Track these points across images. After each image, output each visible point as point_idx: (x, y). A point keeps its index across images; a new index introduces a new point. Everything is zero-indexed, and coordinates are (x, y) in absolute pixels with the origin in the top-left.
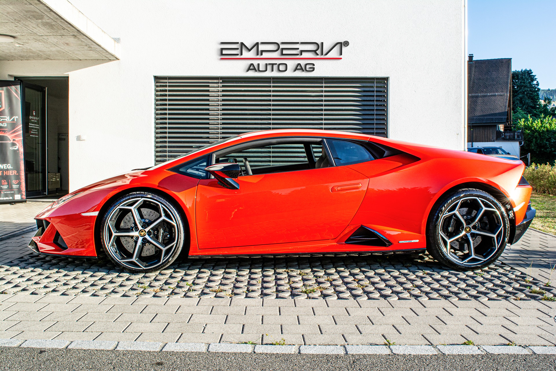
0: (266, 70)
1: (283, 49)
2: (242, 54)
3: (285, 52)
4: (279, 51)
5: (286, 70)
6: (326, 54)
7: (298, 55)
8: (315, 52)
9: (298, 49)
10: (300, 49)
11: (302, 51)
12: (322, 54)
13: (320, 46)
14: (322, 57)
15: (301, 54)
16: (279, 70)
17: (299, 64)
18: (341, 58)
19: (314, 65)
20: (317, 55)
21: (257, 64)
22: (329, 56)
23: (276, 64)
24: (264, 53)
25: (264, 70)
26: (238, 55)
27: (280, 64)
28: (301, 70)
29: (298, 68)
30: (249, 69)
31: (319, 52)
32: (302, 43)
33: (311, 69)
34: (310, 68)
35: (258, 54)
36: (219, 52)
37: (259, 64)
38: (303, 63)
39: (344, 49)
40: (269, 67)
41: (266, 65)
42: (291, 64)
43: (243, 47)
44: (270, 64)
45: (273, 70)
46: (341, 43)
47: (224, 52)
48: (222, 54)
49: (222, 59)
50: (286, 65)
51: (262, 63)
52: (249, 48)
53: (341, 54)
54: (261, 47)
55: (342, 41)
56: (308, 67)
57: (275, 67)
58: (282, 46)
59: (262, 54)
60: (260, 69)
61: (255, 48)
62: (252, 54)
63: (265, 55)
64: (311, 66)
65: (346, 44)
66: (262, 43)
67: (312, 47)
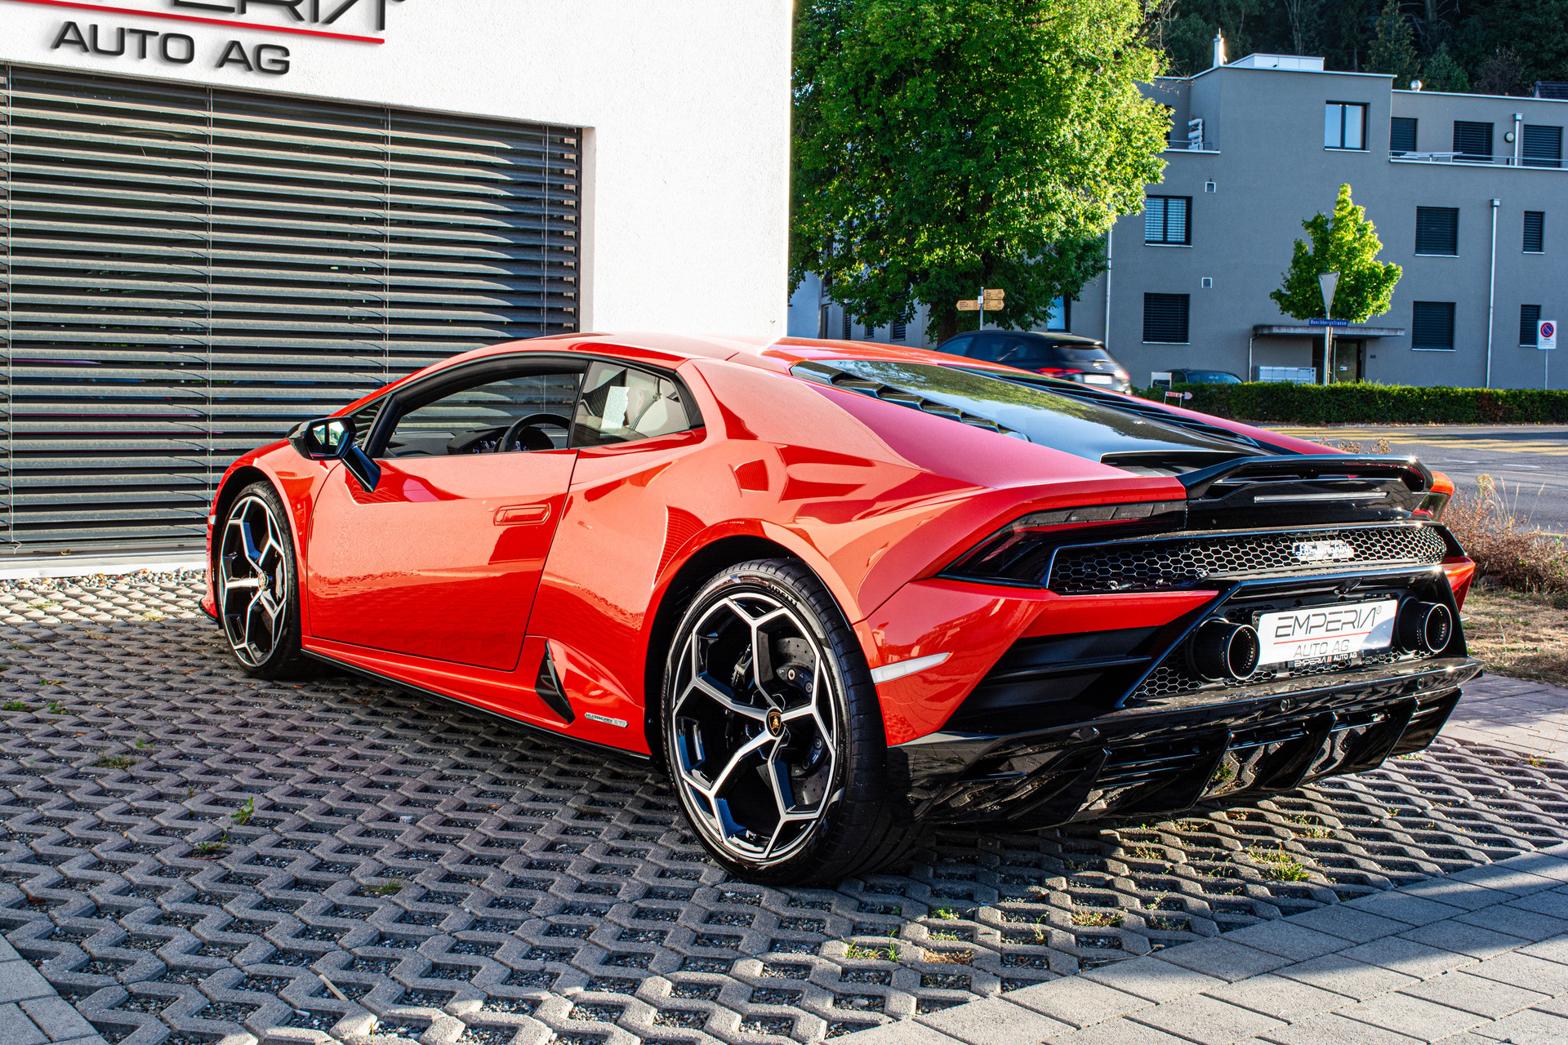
0: (120, 52)
5: (189, 59)
6: (331, 20)
7: (230, 10)
8: (291, 7)
12: (315, 18)
14: (316, 27)
15: (243, 11)
16: (166, 57)
17: (235, 44)
18: (381, 41)
19: (286, 52)
20: (299, 18)
21: (87, 27)
22: (339, 26)
23: (156, 34)
25: (113, 48)
27: (167, 36)
28: (241, 66)
29: (231, 56)
30: (60, 41)
31: (303, 9)
33: (278, 67)
34: (274, 61)
37: (95, 28)
38: (249, 40)
39: (391, 8)
40: (131, 42)
41: (122, 32)
42: (209, 40)
44: (132, 31)
45: (143, 54)
50: (190, 40)
51: (108, 26)
53: (381, 26)
56: (266, 56)
57: (152, 44)
60: (100, 46)
64: (278, 56)
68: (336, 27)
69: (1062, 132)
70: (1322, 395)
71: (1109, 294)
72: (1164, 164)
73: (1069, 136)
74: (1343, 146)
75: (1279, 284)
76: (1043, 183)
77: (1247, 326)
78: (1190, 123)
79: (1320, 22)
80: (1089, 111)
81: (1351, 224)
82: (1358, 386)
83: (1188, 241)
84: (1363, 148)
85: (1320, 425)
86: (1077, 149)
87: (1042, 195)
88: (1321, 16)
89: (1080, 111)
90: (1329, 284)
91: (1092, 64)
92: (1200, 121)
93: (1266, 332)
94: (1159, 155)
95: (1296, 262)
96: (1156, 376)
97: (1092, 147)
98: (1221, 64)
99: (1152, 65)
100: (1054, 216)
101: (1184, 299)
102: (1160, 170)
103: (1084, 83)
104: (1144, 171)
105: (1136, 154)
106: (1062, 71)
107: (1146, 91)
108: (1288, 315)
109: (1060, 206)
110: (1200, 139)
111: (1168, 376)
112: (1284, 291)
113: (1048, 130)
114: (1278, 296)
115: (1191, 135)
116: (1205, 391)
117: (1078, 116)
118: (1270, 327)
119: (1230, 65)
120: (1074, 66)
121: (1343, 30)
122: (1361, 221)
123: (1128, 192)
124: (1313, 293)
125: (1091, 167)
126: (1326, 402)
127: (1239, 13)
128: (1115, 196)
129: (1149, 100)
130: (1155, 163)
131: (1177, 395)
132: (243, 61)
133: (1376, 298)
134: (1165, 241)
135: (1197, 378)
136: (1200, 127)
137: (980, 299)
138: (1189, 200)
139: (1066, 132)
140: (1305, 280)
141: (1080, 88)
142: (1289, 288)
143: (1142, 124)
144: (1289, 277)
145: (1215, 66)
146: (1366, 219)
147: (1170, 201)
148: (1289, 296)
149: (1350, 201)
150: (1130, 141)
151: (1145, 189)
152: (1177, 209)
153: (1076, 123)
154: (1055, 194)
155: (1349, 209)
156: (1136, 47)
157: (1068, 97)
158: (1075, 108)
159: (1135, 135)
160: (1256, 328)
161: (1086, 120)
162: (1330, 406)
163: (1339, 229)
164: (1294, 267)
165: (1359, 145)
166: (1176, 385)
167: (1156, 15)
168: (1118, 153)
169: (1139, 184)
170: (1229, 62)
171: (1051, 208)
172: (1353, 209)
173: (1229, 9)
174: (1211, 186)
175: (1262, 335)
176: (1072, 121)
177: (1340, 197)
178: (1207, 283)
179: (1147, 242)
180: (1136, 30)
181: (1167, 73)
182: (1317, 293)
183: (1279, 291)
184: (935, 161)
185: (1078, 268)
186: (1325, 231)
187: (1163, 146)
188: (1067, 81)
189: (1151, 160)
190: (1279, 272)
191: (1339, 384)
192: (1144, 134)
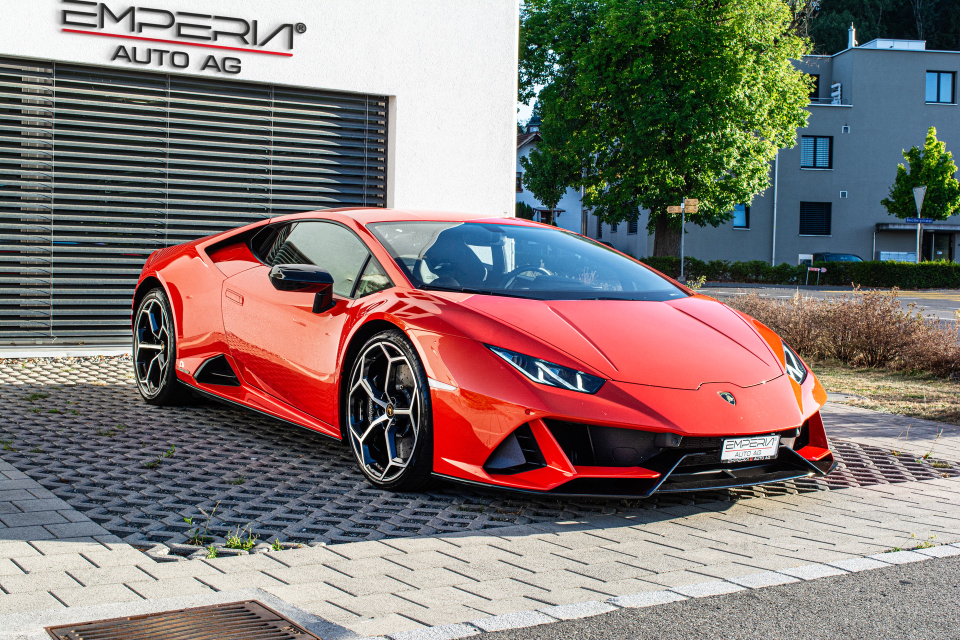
0: (149, 62)
1: (180, 25)
2: (102, 26)
3: (184, 31)
4: (174, 28)
5: (186, 66)
6: (263, 44)
7: (208, 39)
8: (241, 36)
9: (209, 28)
10: (214, 29)
11: (216, 33)
12: (255, 43)
13: (251, 27)
14: (256, 48)
15: (216, 39)
16: (173, 64)
17: (211, 57)
18: (291, 55)
19: (239, 61)
20: (246, 43)
21: (131, 48)
23: (168, 52)
24: (144, 29)
25: (145, 60)
26: (95, 26)
27: (174, 53)
28: (215, 69)
29: (209, 64)
30: (116, 56)
31: (248, 37)
32: (218, 18)
33: (235, 70)
34: (233, 66)
35: (133, 30)
36: (60, 17)
37: (135, 49)
38: (219, 55)
39: (296, 37)
40: (155, 57)
41: (149, 51)
42: (197, 55)
43: (106, 13)
44: (155, 50)
45: (161, 64)
46: (291, 26)
47: (69, 18)
48: (65, 22)
49: (65, 30)
50: (187, 55)
51: (142, 48)
52: (117, 16)
53: (291, 47)
54: (140, 17)
55: (294, 22)
56: (228, 63)
57: (166, 58)
58: (179, 19)
59: (140, 31)
60: (138, 59)
61: (128, 16)
62: (121, 27)
63: (147, 32)
64: (234, 63)
65: (301, 28)
66: (142, 9)
67: (237, 28)
68: (267, 47)
69: (736, 94)
70: (915, 269)
71: (776, 202)
72: (808, 114)
73: (742, 96)
74: (938, 101)
75: (887, 194)
76: (724, 127)
77: (872, 224)
78: (832, 87)
79: (936, 15)
80: (754, 79)
81: (936, 154)
82: (940, 264)
83: (830, 166)
84: (953, 102)
85: (914, 290)
86: (747, 104)
87: (723, 136)
88: (936, 11)
89: (748, 79)
90: (919, 194)
91: (759, 49)
92: (839, 85)
93: (884, 228)
94: (804, 108)
95: (898, 180)
96: (802, 257)
97: (758, 103)
98: (854, 46)
99: (801, 47)
100: (731, 149)
101: (828, 206)
102: (806, 118)
103: (752, 61)
104: (795, 119)
105: (789, 108)
106: (736, 53)
107: (797, 65)
108: (893, 215)
109: (736, 143)
110: (839, 97)
111: (810, 257)
112: (890, 199)
113: (727, 93)
114: (886, 203)
115: (833, 94)
116: (836, 267)
117: (748, 82)
118: (887, 225)
119: (860, 47)
120: (746, 49)
121: (952, 20)
122: (943, 152)
123: (784, 133)
124: (910, 201)
125: (757, 117)
126: (918, 275)
127: (879, 10)
128: (776, 136)
129: (799, 71)
130: (802, 114)
131: (816, 269)
132: (216, 66)
133: (954, 204)
134: (815, 167)
135: (834, 258)
136: (839, 89)
137: (683, 205)
138: (831, 139)
139: (739, 93)
140: (904, 192)
141: (748, 64)
142: (894, 198)
143: (793, 88)
144: (894, 190)
145: (849, 48)
146: (947, 150)
147: (818, 140)
148: (894, 203)
149: (935, 138)
150: (785, 100)
151: (797, 131)
152: (823, 145)
153: (746, 88)
154: (732, 135)
155: (935, 144)
156: (789, 36)
157: (741, 70)
158: (745, 77)
159: (788, 95)
160: (878, 225)
161: (753, 85)
162: (920, 277)
163: (928, 157)
164: (897, 183)
165: (950, 101)
166: (816, 262)
167: (802, 14)
168: (778, 107)
169: (793, 127)
170: (859, 45)
171: (730, 144)
172: (937, 144)
173: (871, 7)
174: (846, 129)
175: (881, 230)
176: (743, 86)
177: (929, 136)
178: (844, 195)
179: (802, 167)
180: (788, 25)
181: (812, 53)
182: (912, 200)
183: (887, 200)
184: (652, 114)
185: (749, 184)
186: (918, 159)
187: (808, 102)
188: (741, 59)
189: (800, 112)
190: (887, 187)
191: (927, 262)
192: (795, 94)
